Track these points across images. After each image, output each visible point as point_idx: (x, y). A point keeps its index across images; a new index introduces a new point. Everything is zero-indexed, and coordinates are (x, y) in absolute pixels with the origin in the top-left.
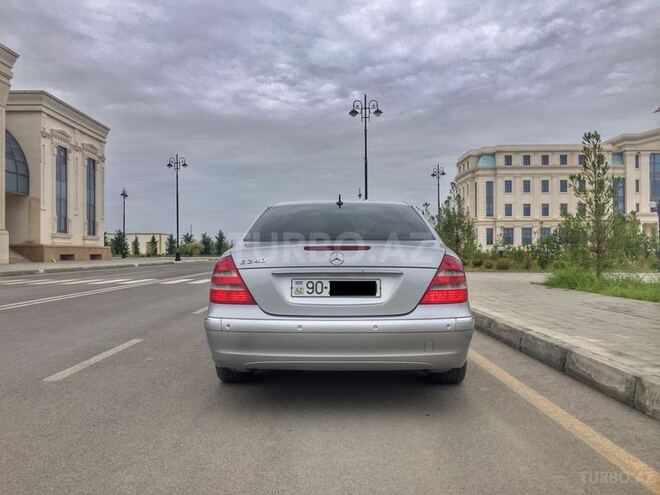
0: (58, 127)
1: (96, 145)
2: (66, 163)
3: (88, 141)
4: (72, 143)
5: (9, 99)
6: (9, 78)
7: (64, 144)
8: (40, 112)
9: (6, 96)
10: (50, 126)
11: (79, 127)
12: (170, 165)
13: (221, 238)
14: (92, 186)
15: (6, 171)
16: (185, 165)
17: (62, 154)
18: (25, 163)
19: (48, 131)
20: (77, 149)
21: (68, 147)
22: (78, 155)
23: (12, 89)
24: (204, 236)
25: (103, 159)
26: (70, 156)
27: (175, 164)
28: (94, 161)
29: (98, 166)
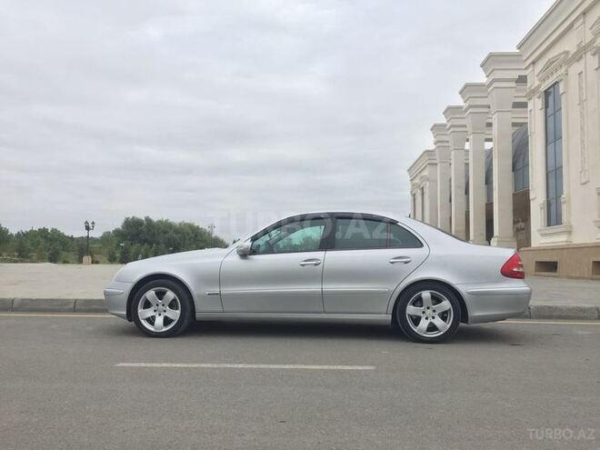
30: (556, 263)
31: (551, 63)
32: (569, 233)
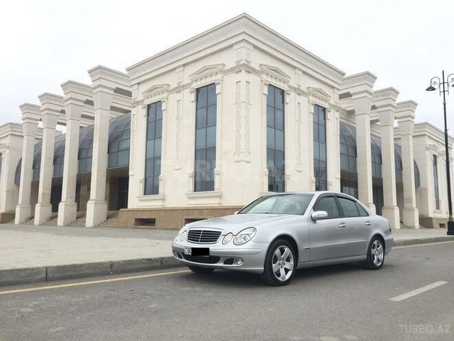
0: (432, 143)
2: (436, 165)
4: (439, 151)
7: (435, 153)
8: (425, 135)
9: (413, 129)
10: (429, 142)
11: (441, 141)
17: (434, 159)
18: (417, 167)
19: (428, 146)
20: (440, 154)
21: (437, 154)
22: (441, 159)
26: (438, 160)
30: (155, 219)
31: (154, 88)
32: (164, 200)
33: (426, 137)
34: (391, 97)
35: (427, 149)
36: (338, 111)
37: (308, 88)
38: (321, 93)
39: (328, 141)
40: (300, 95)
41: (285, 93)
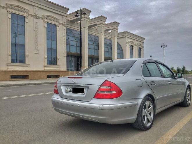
0: (130, 40)
1: (141, 43)
2: (133, 50)
3: (139, 43)
4: (134, 44)
5: (118, 35)
6: (118, 29)
7: (132, 45)
8: (126, 37)
9: (117, 34)
10: (128, 40)
11: (136, 39)
12: (161, 47)
13: (184, 68)
14: (140, 55)
15: (117, 53)
16: (166, 46)
17: (132, 47)
18: (122, 51)
19: (128, 42)
20: (135, 45)
21: (133, 45)
22: (136, 47)
23: (118, 32)
24: (178, 68)
25: (143, 47)
26: (134, 47)
27: (163, 46)
28: (140, 48)
29: (142, 49)
33: (126, 38)
34: (102, 20)
35: (127, 43)
36: (65, 26)
37: (43, 15)
38: (53, 18)
39: (57, 40)
40: (37, 18)
41: (25, 17)
